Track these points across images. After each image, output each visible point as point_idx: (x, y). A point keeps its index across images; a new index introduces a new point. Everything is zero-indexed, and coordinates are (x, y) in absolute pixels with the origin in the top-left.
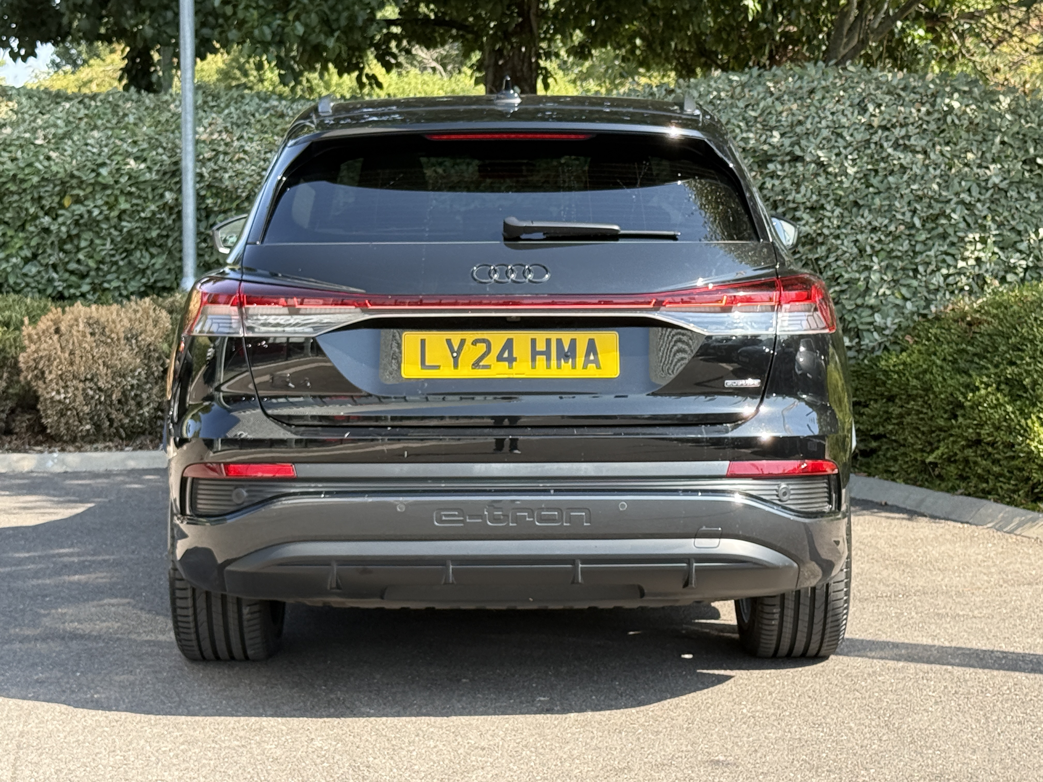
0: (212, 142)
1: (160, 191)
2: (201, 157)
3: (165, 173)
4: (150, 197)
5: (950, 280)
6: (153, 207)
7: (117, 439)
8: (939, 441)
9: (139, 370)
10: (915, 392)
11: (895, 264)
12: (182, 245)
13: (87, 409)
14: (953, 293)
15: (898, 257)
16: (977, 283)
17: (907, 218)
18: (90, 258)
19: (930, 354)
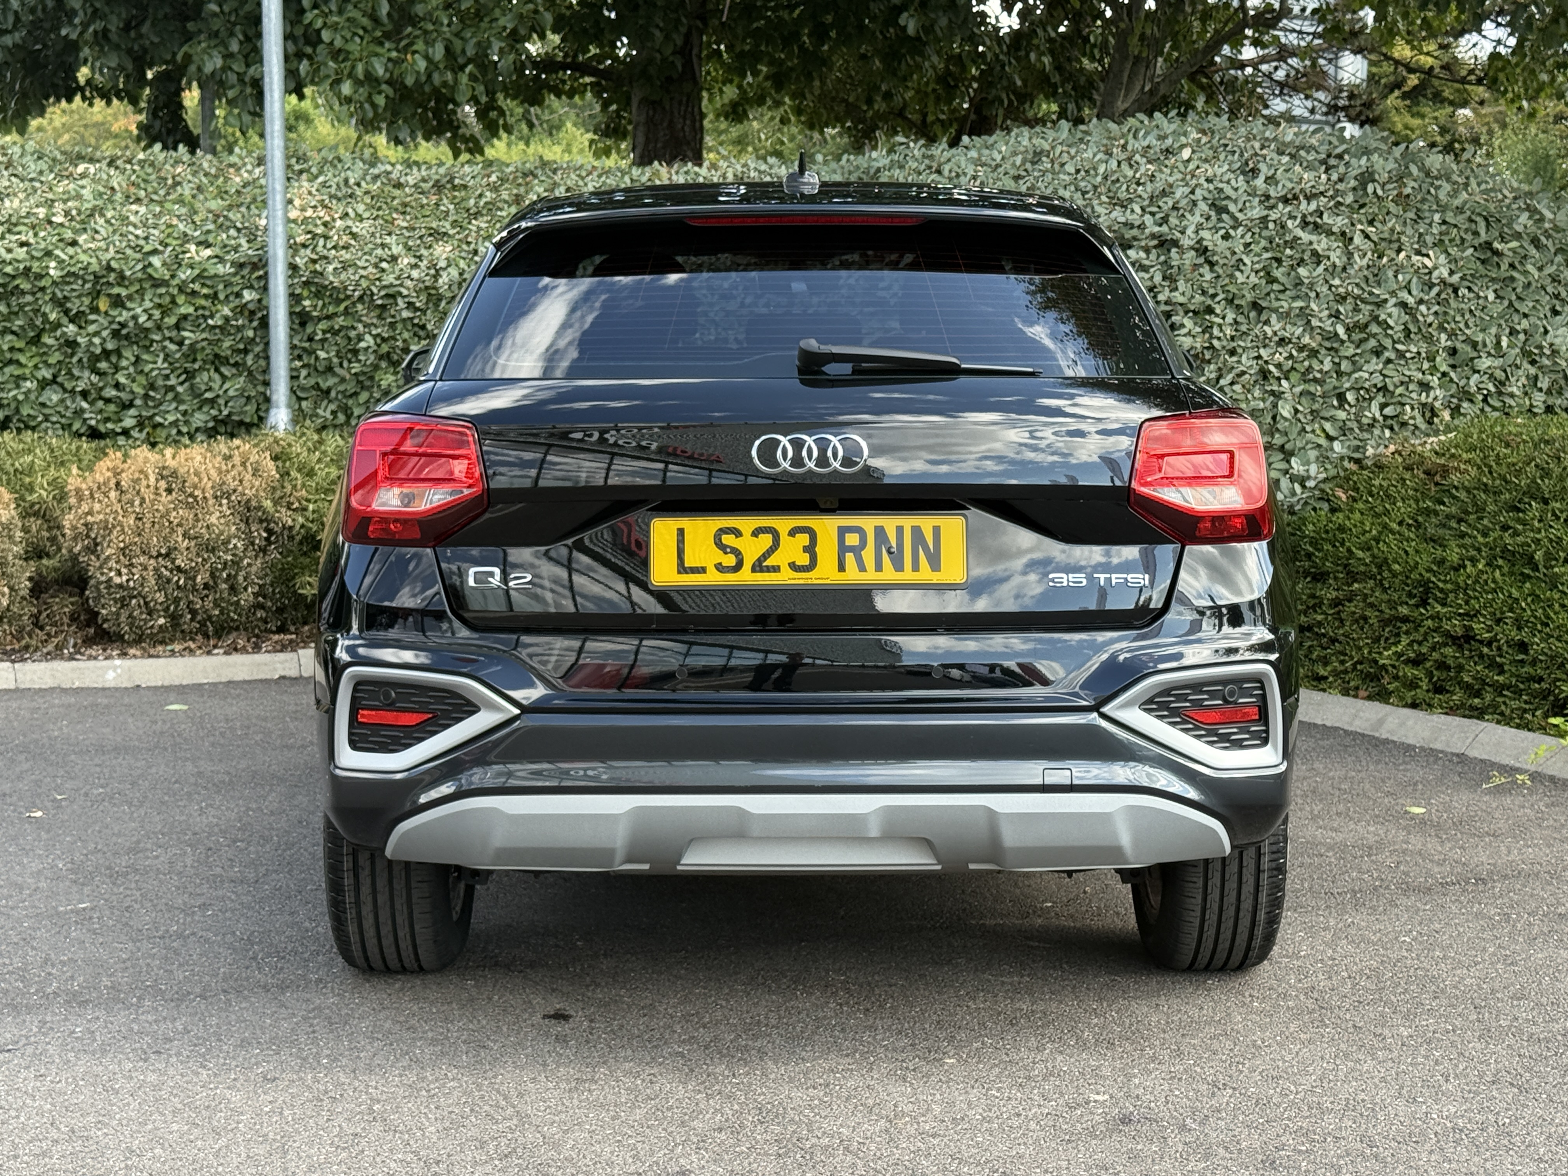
0: (305, 221)
1: (236, 289)
2: (293, 242)
3: (241, 266)
4: (222, 296)
5: (1388, 411)
6: (226, 311)
7: (199, 637)
8: (1398, 635)
9: (234, 541)
10: (1362, 568)
11: (1312, 389)
12: (268, 364)
13: (160, 597)
14: (1391, 429)
15: (1315, 380)
16: (1423, 416)
17: (1328, 325)
18: (133, 381)
19: (1377, 515)
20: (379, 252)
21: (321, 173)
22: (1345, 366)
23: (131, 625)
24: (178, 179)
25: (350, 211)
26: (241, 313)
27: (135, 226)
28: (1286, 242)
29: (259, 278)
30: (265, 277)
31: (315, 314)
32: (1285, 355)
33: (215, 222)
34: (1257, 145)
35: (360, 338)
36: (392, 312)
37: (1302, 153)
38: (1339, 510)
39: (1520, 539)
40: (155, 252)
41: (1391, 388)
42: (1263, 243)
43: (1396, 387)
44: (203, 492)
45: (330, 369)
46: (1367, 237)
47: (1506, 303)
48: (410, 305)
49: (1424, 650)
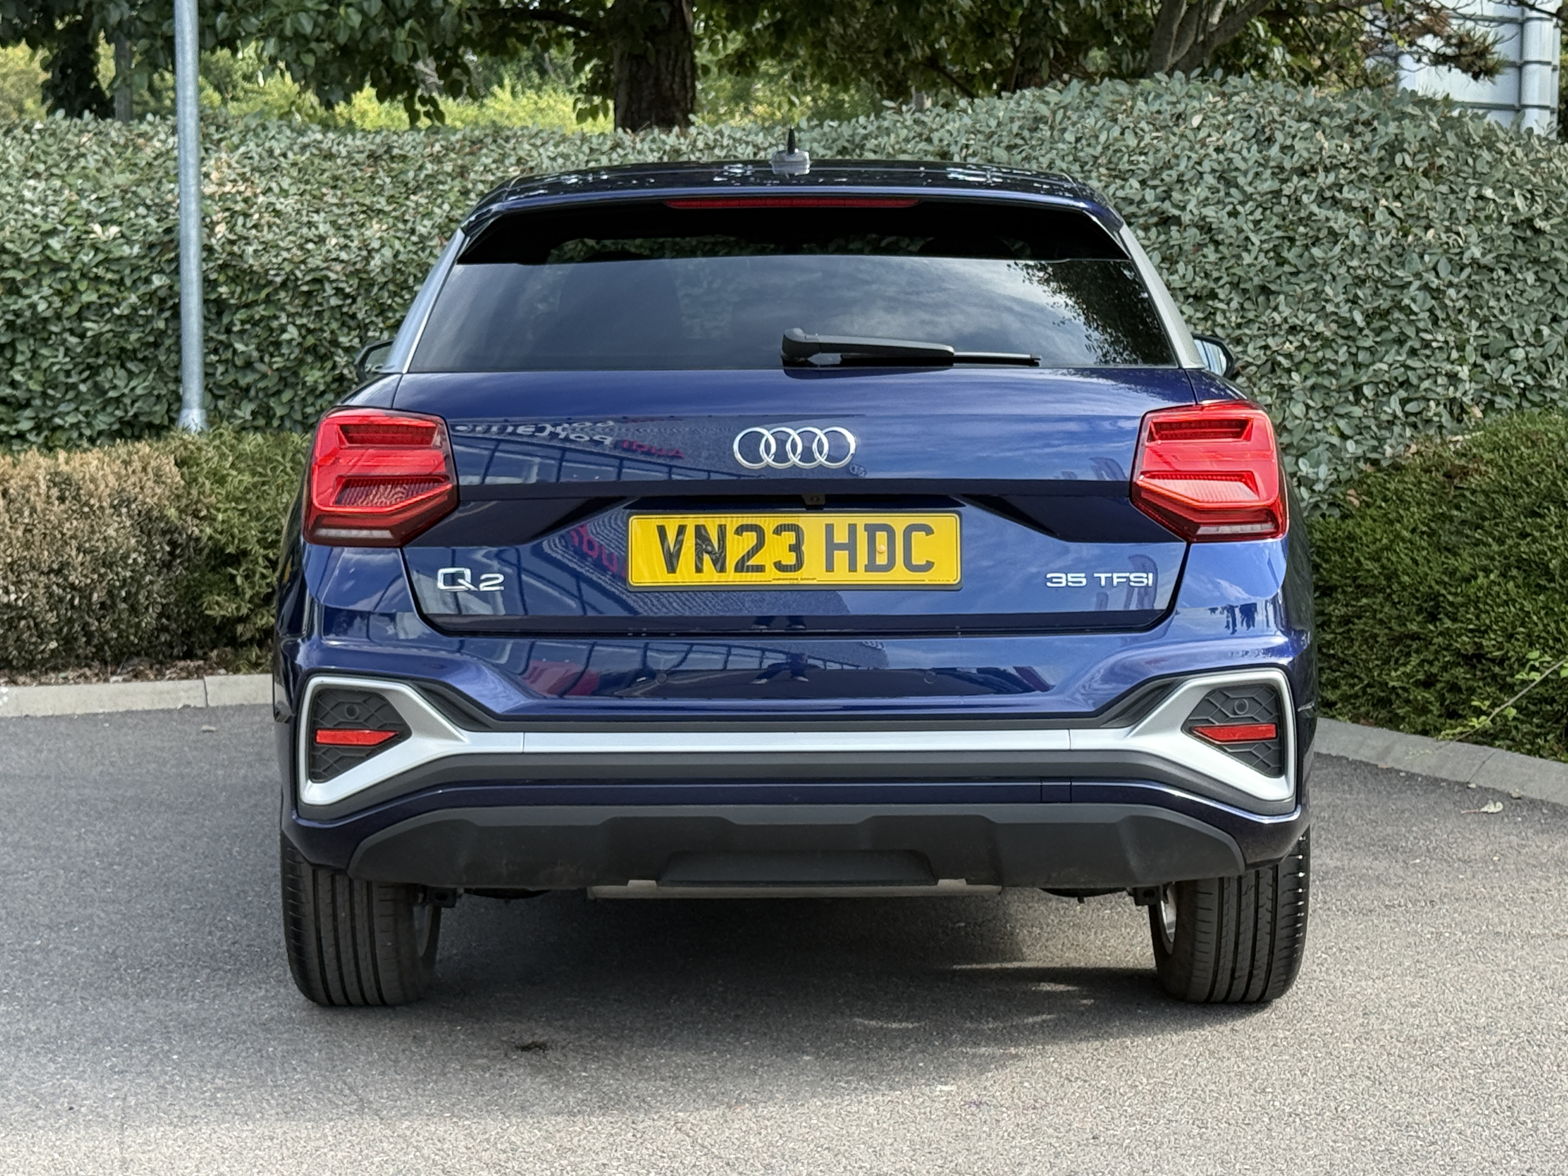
0: (223, 197)
1: (144, 274)
2: (208, 220)
3: (151, 246)
4: (128, 282)
5: (1411, 407)
6: (133, 299)
7: (96, 663)
8: (1408, 655)
9: (134, 555)
10: (1371, 581)
11: (1326, 383)
12: (180, 358)
13: (52, 617)
14: (1414, 426)
15: (1330, 373)
16: (1451, 412)
17: (1344, 311)
18: (30, 378)
19: (1391, 522)
20: (305, 230)
21: (243, 142)
22: (1362, 357)
23: (20, 649)
24: (83, 150)
25: (274, 185)
26: (150, 301)
27: (33, 204)
28: (1300, 219)
29: (170, 261)
30: (177, 258)
31: (232, 301)
32: (1296, 344)
33: (123, 198)
34: (1275, 110)
35: (283, 329)
36: (319, 300)
37: (1325, 120)
38: (1351, 516)
39: (1535, 547)
40: (53, 232)
41: (1414, 381)
42: (1275, 220)
43: (1421, 379)
44: (100, 500)
45: (249, 365)
46: (1392, 214)
47: (1548, 286)
48: (339, 291)
49: (1434, 670)
